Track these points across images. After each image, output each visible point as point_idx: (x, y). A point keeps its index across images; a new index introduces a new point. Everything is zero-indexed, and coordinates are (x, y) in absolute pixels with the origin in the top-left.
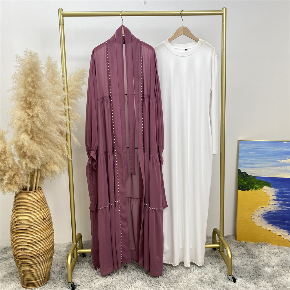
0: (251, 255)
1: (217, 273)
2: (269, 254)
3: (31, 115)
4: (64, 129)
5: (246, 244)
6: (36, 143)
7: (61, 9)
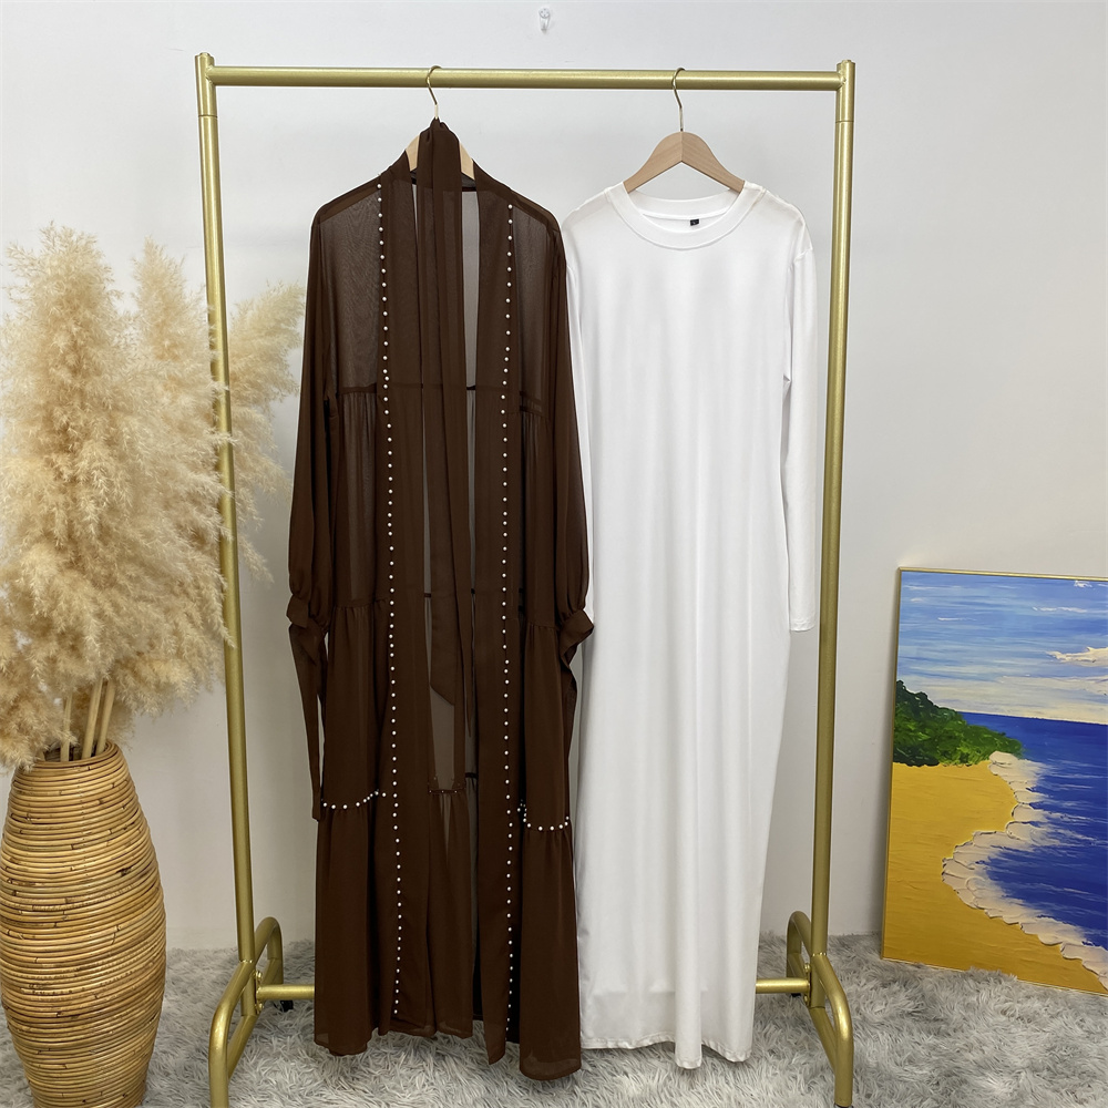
0: (936, 1020)
1: (796, 1090)
2: (1004, 1018)
3: (67, 473)
4: (208, 521)
5: (919, 973)
6: (88, 582)
7: (206, 57)
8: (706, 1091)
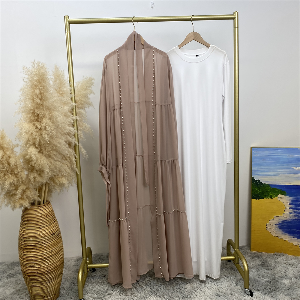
0: (268, 266)
1: (233, 286)
2: (285, 265)
3: (39, 127)
4: (73, 140)
5: (261, 254)
6: (44, 156)
7: (67, 17)
8: (209, 287)
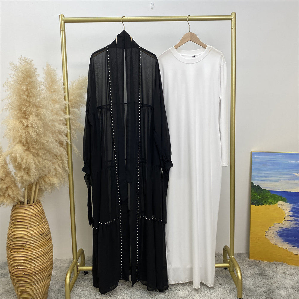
0: (265, 275)
2: (284, 275)
4: (64, 139)
5: (260, 263)
6: (31, 154)
7: (62, 15)
8: (202, 295)
